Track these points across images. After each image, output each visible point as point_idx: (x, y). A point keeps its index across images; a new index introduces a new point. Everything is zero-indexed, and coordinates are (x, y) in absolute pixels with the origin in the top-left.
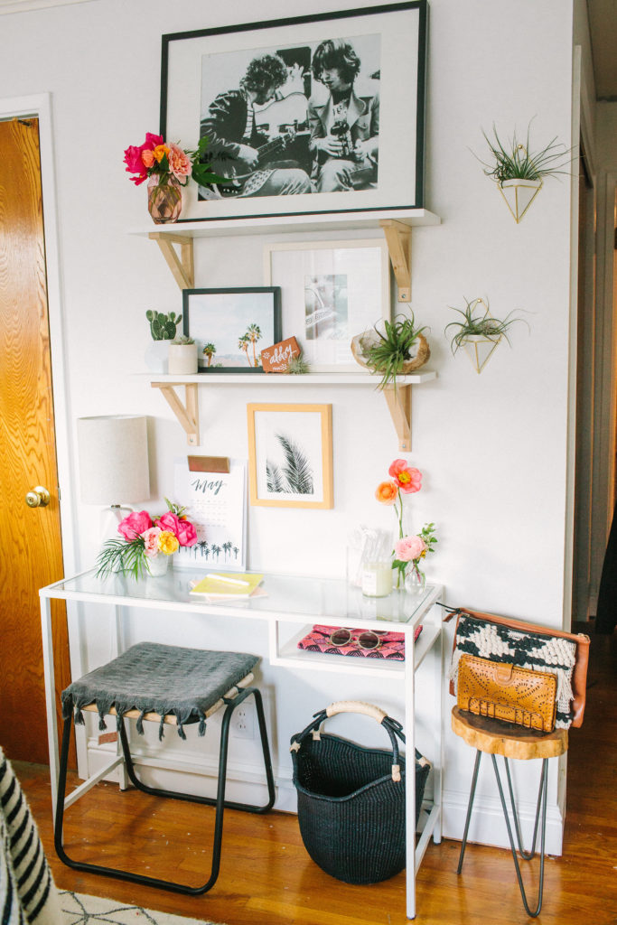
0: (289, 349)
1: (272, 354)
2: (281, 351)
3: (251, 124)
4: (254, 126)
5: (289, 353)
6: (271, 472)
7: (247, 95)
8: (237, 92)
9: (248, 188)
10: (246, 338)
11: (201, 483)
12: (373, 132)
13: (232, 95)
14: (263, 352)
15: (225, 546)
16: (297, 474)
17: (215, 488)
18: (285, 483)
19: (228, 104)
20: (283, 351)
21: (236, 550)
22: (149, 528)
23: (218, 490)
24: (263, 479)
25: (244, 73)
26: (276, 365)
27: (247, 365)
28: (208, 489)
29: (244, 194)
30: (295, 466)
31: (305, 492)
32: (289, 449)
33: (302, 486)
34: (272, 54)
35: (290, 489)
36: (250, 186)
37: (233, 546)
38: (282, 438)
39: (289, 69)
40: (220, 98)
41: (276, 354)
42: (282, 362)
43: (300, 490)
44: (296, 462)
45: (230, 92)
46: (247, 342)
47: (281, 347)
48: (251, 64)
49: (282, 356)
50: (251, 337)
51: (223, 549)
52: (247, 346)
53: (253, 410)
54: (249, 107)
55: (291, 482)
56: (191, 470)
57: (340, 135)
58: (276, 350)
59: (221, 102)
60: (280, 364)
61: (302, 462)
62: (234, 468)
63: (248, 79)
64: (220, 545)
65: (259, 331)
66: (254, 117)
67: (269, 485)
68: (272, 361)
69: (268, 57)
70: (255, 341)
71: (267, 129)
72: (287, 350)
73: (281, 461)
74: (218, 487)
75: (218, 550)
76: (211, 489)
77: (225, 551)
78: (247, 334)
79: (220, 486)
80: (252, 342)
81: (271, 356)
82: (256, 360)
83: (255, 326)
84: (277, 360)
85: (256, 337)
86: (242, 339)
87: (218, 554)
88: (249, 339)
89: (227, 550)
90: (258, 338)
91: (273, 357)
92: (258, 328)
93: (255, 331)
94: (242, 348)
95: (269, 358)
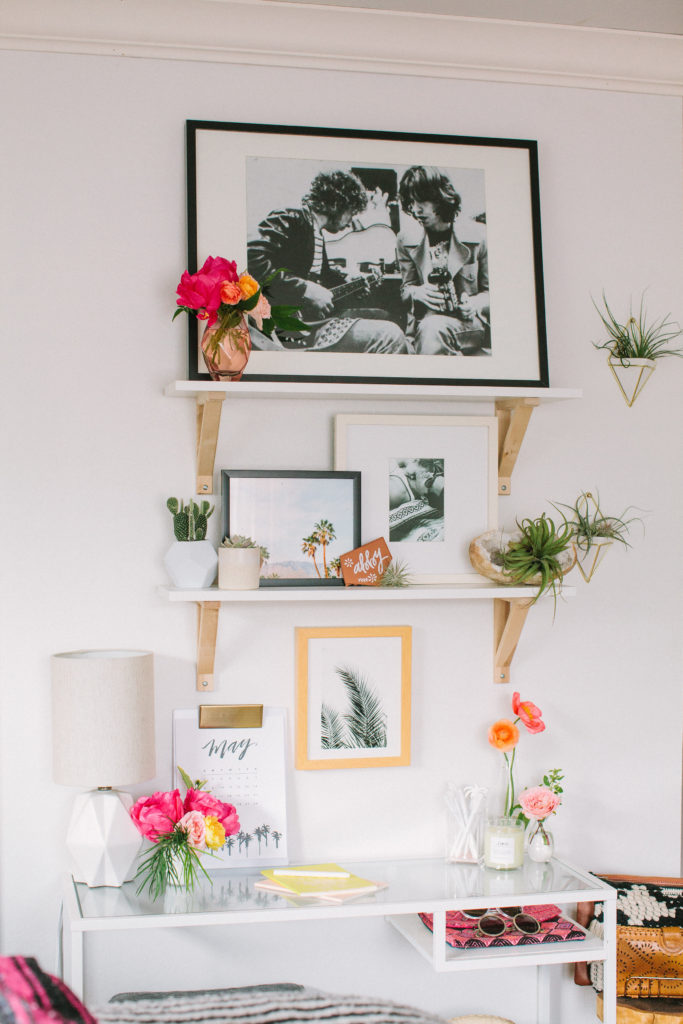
0: (378, 554)
1: (356, 561)
2: (367, 557)
3: (321, 256)
4: (325, 260)
5: (378, 560)
6: (328, 721)
7: (313, 218)
8: (299, 212)
9: (320, 340)
10: (313, 539)
11: (217, 744)
12: (482, 286)
13: (292, 214)
15: (258, 832)
16: (365, 721)
17: (239, 750)
18: (346, 734)
19: (287, 225)
20: (371, 557)
21: (276, 836)
23: (244, 752)
24: (316, 731)
25: (307, 189)
26: (361, 575)
27: (314, 575)
28: (228, 753)
29: (316, 347)
30: (361, 711)
31: (374, 746)
32: (355, 688)
33: (372, 739)
34: (346, 171)
35: (355, 742)
36: (323, 337)
37: (271, 831)
38: (345, 674)
39: (369, 194)
40: (273, 216)
41: (361, 561)
42: (371, 571)
43: (367, 743)
44: (365, 706)
45: (289, 210)
46: (315, 545)
47: (367, 552)
48: (317, 179)
49: (370, 564)
50: (320, 539)
51: (255, 837)
52: (314, 550)
53: (303, 636)
54: (316, 234)
55: (356, 733)
56: (201, 727)
57: (441, 285)
58: (360, 555)
59: (275, 221)
60: (368, 574)
61: (372, 705)
62: (267, 719)
63: (313, 197)
64: (251, 831)
65: (332, 530)
66: (324, 247)
67: (324, 740)
68: (357, 569)
69: (340, 174)
70: (325, 543)
71: (344, 266)
72: (375, 555)
73: (343, 705)
74: (244, 747)
75: (248, 838)
76: (233, 752)
77: (259, 839)
78: (315, 533)
79: (247, 746)
80: (322, 545)
81: (355, 563)
82: (327, 569)
83: (326, 522)
84: (363, 568)
85: (327, 538)
86: (308, 540)
87: (247, 845)
88: (317, 540)
89: (263, 837)
90: (330, 539)
91: (358, 565)
92: (330, 525)
93: (326, 529)
94: (307, 553)
95: (353, 566)
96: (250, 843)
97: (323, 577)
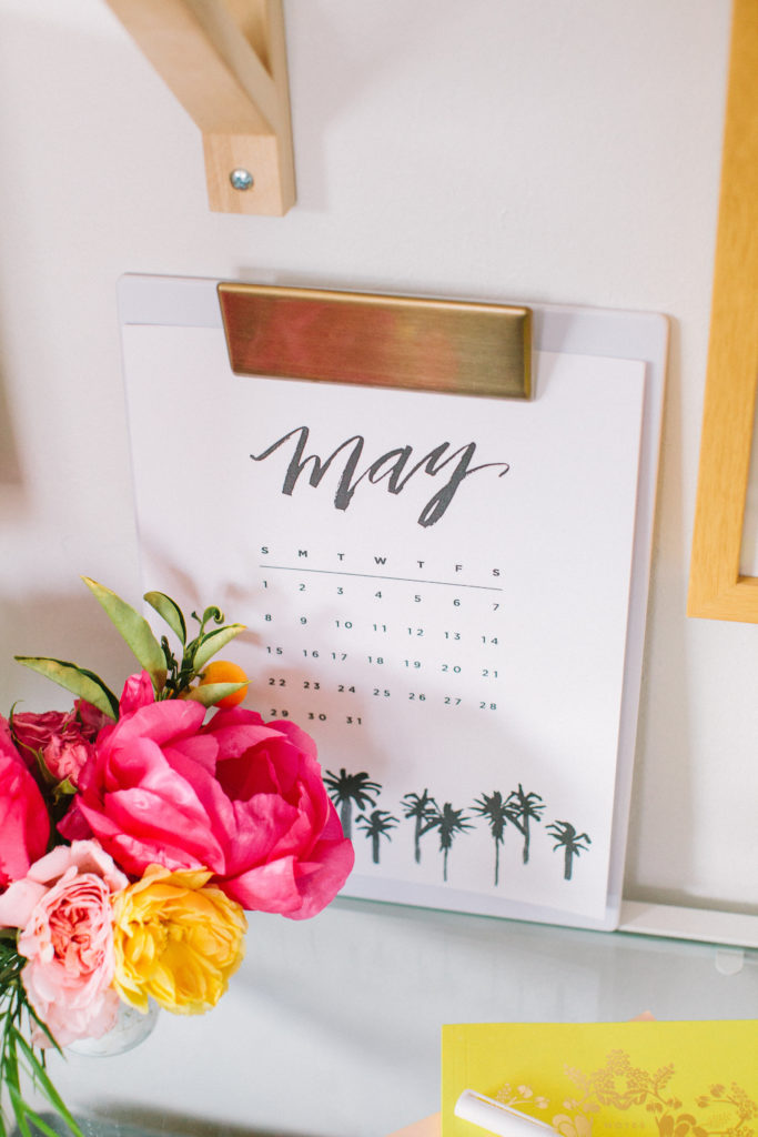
11: (317, 447)
15: (494, 808)
17: (423, 487)
21: (569, 839)
22: (34, 856)
23: (444, 498)
28: (369, 494)
37: (548, 816)
51: (484, 824)
56: (240, 365)
62: (561, 372)
64: (465, 800)
74: (444, 477)
75: (449, 822)
76: (394, 488)
77: (498, 832)
79: (460, 473)
87: (446, 842)
89: (510, 829)
96: (458, 836)
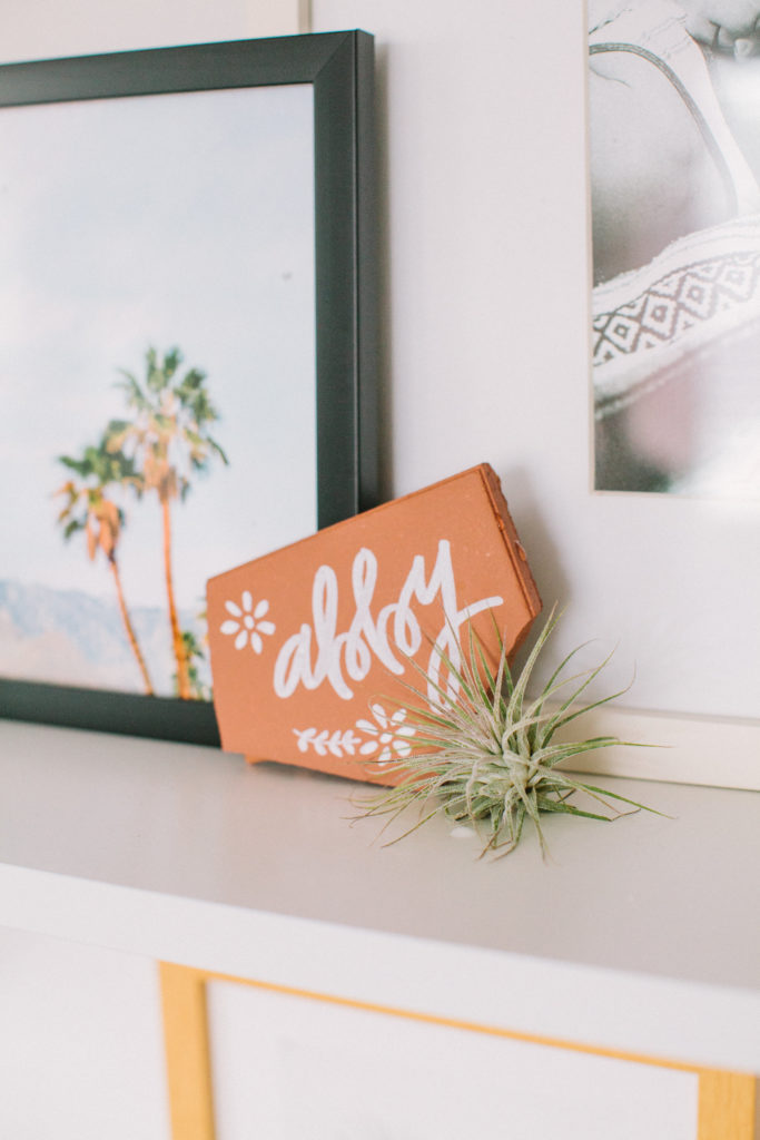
0: (435, 580)
1: (289, 616)
2: (363, 593)
5: (430, 617)
10: (106, 462)
14: (221, 589)
20: (387, 591)
26: (319, 706)
27: (116, 673)
41: (324, 617)
42: (379, 686)
46: (118, 494)
47: (365, 562)
50: (142, 460)
52: (115, 523)
58: (325, 577)
60: (359, 708)
65: (201, 410)
68: (292, 674)
70: (169, 487)
72: (414, 582)
78: (117, 426)
80: (152, 496)
81: (286, 629)
82: (185, 642)
83: (172, 363)
84: (329, 667)
85: (178, 456)
86: (85, 467)
88: (127, 469)
90: (196, 462)
91: (299, 642)
92: (195, 379)
93: (174, 406)
94: (80, 538)
95: (273, 645)
97: (165, 687)
